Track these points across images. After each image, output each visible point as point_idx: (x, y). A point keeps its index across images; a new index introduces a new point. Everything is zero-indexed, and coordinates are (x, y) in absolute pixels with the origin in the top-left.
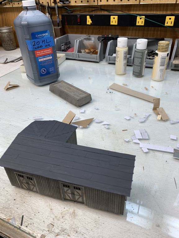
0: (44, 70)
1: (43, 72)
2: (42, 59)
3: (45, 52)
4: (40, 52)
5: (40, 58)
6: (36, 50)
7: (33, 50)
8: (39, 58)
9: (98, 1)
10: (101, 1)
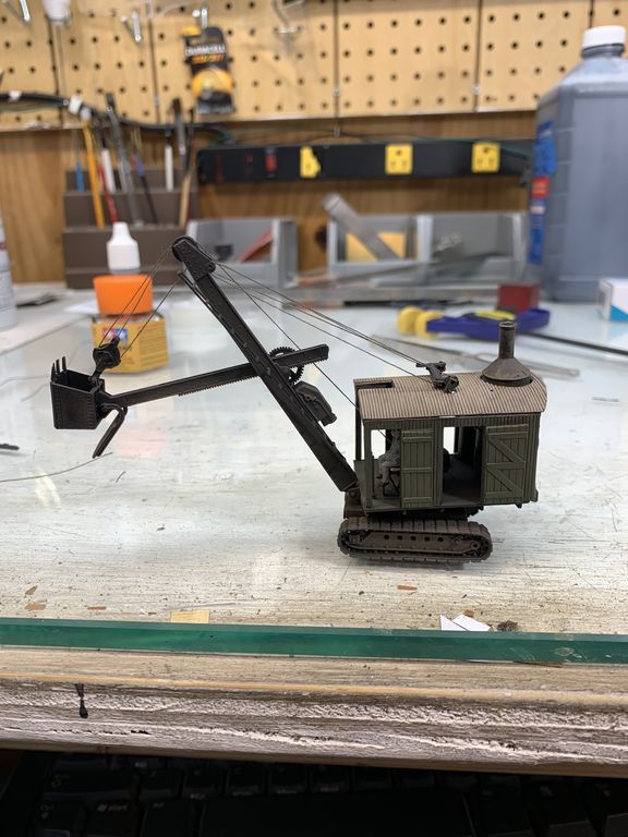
9: (337, 104)
10: (347, 105)
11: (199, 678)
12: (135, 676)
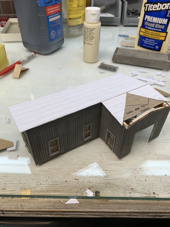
0: (54, 34)
1: (53, 36)
2: (52, 19)
3: (55, 9)
4: (50, 9)
5: (51, 18)
6: (47, 6)
7: (44, 6)
8: (49, 17)
11: (28, 209)
12: (14, 208)
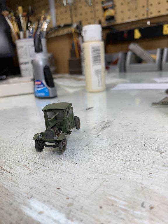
9: (147, 14)
10: (151, 13)
